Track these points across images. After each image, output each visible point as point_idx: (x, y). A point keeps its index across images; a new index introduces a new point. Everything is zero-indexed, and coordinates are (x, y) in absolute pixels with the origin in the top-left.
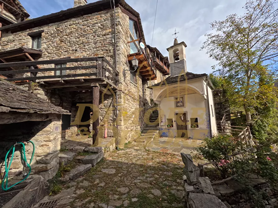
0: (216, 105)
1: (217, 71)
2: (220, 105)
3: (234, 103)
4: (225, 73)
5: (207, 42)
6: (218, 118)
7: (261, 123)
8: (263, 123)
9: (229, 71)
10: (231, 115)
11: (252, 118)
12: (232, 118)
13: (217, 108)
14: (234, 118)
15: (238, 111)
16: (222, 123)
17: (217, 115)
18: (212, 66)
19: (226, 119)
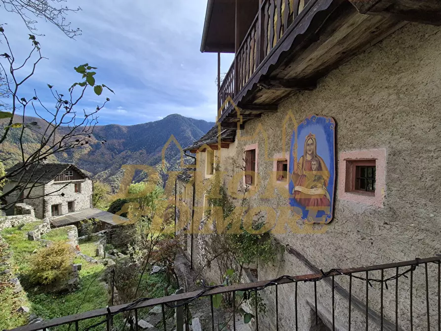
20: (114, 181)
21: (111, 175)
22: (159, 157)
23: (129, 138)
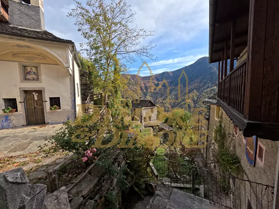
0: (82, 86)
1: (85, 50)
2: (85, 86)
3: (97, 85)
4: (92, 55)
5: (75, 10)
6: (84, 99)
7: (113, 103)
8: (114, 103)
9: (95, 54)
10: (94, 96)
11: (108, 98)
12: (95, 99)
13: (83, 89)
14: (96, 98)
15: (99, 93)
16: (87, 103)
17: (83, 95)
18: (80, 44)
19: (90, 99)
20: (166, 103)
21: (164, 100)
22: (191, 88)
23: (173, 79)
